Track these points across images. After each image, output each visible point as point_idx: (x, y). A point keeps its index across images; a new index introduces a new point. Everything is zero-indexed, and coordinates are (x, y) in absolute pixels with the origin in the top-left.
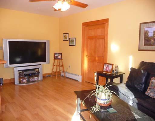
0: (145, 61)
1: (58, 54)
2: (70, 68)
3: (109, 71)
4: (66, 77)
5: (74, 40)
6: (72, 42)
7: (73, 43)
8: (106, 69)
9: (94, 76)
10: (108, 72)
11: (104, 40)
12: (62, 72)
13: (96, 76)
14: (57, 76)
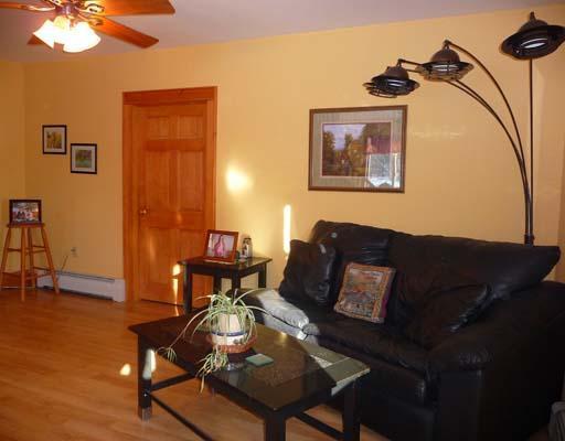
0: (326, 219)
1: (23, 204)
2: (75, 255)
3: (224, 255)
4: (62, 291)
5: (90, 152)
6: (85, 159)
7: (86, 162)
8: (215, 250)
9: (171, 277)
10: (222, 259)
11: (201, 154)
12: (40, 272)
13: (176, 277)
14: (23, 291)
